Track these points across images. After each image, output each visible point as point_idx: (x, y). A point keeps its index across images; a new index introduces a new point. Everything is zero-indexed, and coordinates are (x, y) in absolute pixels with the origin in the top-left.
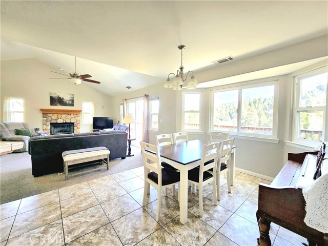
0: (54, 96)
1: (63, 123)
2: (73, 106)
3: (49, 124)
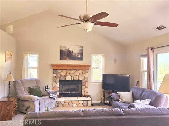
0: (64, 49)
1: (71, 80)
2: (82, 60)
3: (58, 81)
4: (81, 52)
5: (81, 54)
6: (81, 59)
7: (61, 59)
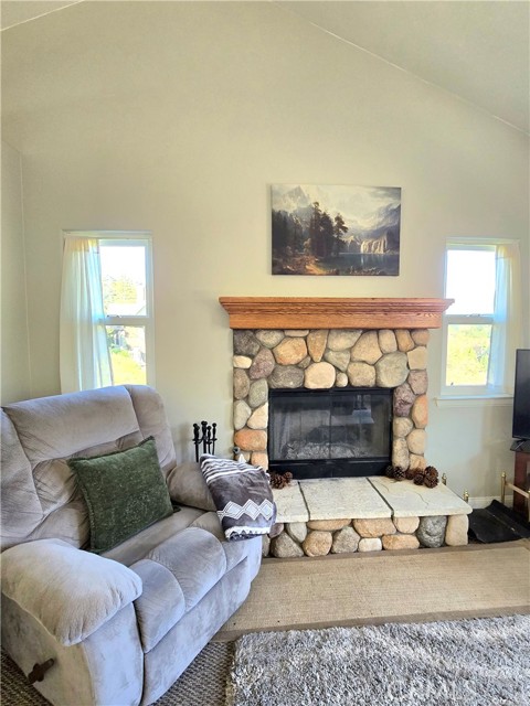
0: (291, 207)
1: (336, 390)
2: (396, 273)
3: (265, 394)
4: (389, 222)
5: (393, 237)
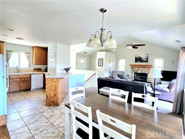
0: (137, 57)
1: (141, 73)
3: (134, 73)
4: (147, 57)
5: (147, 59)
6: (147, 61)
7: (135, 62)
